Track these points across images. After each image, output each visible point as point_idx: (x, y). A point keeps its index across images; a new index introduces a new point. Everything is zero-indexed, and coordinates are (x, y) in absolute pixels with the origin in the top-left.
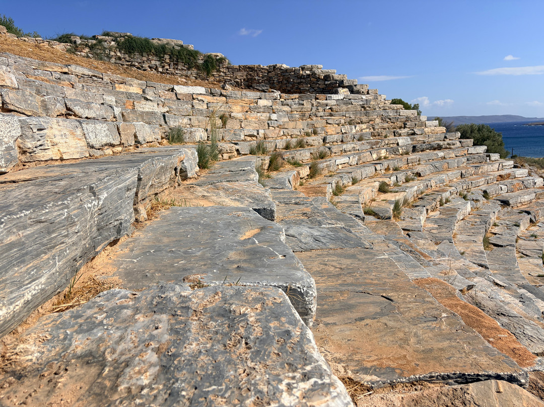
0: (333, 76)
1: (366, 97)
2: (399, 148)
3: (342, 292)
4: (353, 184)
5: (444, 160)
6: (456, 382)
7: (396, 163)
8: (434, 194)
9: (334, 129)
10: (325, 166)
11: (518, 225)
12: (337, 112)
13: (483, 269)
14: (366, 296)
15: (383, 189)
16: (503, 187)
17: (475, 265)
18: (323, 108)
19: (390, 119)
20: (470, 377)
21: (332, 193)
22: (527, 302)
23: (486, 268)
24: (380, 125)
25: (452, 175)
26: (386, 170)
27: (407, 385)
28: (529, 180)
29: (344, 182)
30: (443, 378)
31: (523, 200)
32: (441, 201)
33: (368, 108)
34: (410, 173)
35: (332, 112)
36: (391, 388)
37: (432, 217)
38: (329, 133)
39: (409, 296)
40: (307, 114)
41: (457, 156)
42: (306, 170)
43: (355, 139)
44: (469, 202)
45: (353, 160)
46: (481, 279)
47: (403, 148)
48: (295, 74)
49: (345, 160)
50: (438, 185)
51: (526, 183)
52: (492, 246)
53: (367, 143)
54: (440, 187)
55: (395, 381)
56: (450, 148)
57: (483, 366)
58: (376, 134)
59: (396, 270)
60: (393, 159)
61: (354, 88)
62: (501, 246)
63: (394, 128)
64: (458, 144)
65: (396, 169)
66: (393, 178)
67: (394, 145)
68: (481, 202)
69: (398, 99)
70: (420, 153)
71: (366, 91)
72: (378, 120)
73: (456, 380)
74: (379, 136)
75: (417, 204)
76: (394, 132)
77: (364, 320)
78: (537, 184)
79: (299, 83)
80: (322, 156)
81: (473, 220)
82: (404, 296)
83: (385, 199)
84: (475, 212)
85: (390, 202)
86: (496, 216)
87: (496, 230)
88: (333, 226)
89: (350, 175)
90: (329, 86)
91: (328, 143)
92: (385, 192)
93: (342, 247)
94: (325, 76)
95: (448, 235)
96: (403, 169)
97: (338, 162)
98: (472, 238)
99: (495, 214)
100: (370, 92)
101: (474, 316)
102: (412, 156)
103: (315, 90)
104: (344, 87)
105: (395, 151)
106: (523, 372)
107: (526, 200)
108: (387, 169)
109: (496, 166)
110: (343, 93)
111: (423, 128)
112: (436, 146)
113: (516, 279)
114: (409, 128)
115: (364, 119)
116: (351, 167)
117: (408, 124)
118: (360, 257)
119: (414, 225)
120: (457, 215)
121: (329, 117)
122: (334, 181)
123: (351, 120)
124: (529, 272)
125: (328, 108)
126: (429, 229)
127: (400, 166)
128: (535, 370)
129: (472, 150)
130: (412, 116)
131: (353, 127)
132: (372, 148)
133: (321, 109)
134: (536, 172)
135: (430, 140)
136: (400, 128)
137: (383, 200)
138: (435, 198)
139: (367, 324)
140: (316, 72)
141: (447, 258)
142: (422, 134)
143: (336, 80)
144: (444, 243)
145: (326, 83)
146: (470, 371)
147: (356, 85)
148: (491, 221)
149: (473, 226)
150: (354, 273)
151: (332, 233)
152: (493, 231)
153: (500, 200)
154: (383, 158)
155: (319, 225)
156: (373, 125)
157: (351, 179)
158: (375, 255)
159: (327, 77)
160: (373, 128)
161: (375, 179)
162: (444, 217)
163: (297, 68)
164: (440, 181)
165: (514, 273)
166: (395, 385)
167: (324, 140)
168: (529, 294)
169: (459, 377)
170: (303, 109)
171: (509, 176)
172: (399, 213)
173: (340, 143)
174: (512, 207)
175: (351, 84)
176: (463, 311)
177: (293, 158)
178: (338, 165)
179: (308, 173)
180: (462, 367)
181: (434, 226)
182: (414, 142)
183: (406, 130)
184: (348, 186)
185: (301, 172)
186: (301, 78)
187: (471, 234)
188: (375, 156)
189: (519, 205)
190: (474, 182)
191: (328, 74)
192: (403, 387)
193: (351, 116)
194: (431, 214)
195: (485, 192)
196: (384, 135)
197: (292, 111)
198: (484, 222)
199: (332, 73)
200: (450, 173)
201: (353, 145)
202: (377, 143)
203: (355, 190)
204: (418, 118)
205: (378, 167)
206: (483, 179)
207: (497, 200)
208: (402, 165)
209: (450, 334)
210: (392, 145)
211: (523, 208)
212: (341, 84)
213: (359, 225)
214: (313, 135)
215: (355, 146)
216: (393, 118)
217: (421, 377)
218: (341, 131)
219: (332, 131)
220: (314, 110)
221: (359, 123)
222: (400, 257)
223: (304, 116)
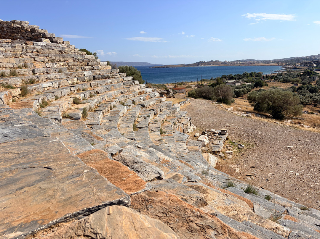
0: (37, 30)
1: (62, 46)
2: (85, 77)
3: (11, 171)
4: (56, 100)
5: (112, 84)
6: (84, 215)
7: (84, 86)
8: (107, 103)
9: (40, 64)
10: (34, 89)
11: (149, 117)
12: (42, 53)
13: (133, 141)
14: (31, 170)
15: (76, 102)
16: (142, 98)
17: (128, 139)
18: (32, 51)
19: (79, 60)
20: (94, 209)
21: (39, 106)
22: (152, 154)
23: (135, 140)
24: (72, 63)
25: (117, 92)
26: (77, 90)
27: (46, 230)
28: (152, 94)
29: (49, 98)
30: (75, 216)
31: (151, 104)
32: (111, 107)
33: (63, 53)
34: (93, 92)
35: (38, 53)
36: (33, 237)
37: (106, 116)
38: (37, 67)
39: (65, 163)
40: (19, 54)
41: (118, 82)
42: (17, 91)
43: (56, 72)
44: (126, 107)
45: (56, 85)
46: (130, 146)
47: (88, 77)
48: (7, 25)
49: (50, 84)
50: (109, 98)
51: (151, 95)
52: (138, 129)
53: (65, 74)
54: (110, 99)
55: (35, 230)
56: (114, 78)
57: (102, 199)
58: (70, 69)
59: (61, 148)
60: (82, 84)
61: (54, 39)
62: (142, 128)
63: (81, 66)
64: (118, 76)
65: (84, 90)
66: (82, 95)
67: (82, 76)
68: (132, 106)
69: (84, 49)
70: (98, 80)
71: (62, 42)
72: (71, 61)
73: (84, 214)
74: (72, 70)
75: (97, 110)
76: (82, 68)
77: (23, 188)
78: (156, 96)
79: (12, 33)
80: (32, 82)
81: (128, 116)
82: (61, 164)
83: (77, 108)
84: (129, 112)
85: (80, 109)
86: (139, 113)
87: (139, 120)
88: (23, 125)
89: (53, 94)
90: (35, 36)
91: (37, 73)
92: (77, 103)
93: (25, 139)
94: (31, 30)
95: (115, 125)
96: (88, 89)
97: (44, 86)
98: (128, 125)
99: (138, 112)
100: (64, 42)
101: (116, 167)
102: (93, 82)
103: (25, 38)
104: (46, 38)
105: (83, 79)
106: (126, 196)
107: (152, 104)
108: (79, 90)
109: (138, 87)
110: (45, 42)
111: (98, 66)
112: (107, 76)
113: (148, 143)
114: (90, 66)
115: (62, 59)
116: (54, 89)
117: (90, 63)
118: (36, 143)
119: (95, 122)
120: (119, 114)
121: (36, 57)
122: (40, 98)
123: (53, 60)
124: (155, 139)
125: (35, 50)
126: (104, 123)
127: (86, 88)
128: (145, 191)
129: (126, 79)
130: (92, 59)
131: (54, 64)
132: (68, 77)
133: (29, 51)
134: (156, 91)
135: (103, 73)
136: (85, 65)
137: (76, 109)
138: (107, 105)
139: (25, 191)
140: (24, 26)
141: (113, 138)
142: (98, 70)
143: (40, 33)
144: (113, 130)
145: (33, 34)
146: (94, 205)
147: (54, 38)
148: (137, 116)
149: (128, 119)
150: (28, 155)
151: (21, 130)
152: (138, 121)
153: (140, 105)
154: (75, 83)
155: (11, 126)
156: (68, 63)
157: (54, 96)
158: (49, 140)
159: (33, 30)
160: (68, 65)
161: (70, 96)
162: (113, 115)
163: (9, 21)
164: (110, 96)
165: (148, 141)
166: (36, 233)
167: (33, 71)
168: (154, 150)
169: (86, 211)
170: (15, 51)
171: (144, 92)
172: (86, 116)
173: (46, 74)
174: (146, 108)
175: (51, 36)
176: (110, 166)
177: (7, 83)
178: (44, 88)
179: (20, 93)
180: (89, 204)
181: (107, 121)
182: (94, 74)
183: (89, 67)
184: (52, 101)
185: (13, 92)
186: (13, 29)
187: (127, 123)
188: (70, 82)
189: (149, 106)
190: (127, 96)
191: (33, 28)
192: (43, 233)
193: (53, 57)
194: (105, 114)
195: (133, 101)
196: (75, 69)
197: (6, 51)
198: (133, 116)
199: (37, 28)
200: (115, 91)
201: (55, 75)
202: (71, 74)
203: (56, 103)
204: (95, 60)
205: (72, 89)
206: (132, 94)
207: (139, 105)
208: (87, 87)
209: (87, 182)
210: (81, 76)
211: (151, 108)
212: (44, 36)
213: (52, 124)
214: (24, 68)
215: (56, 76)
216: (80, 59)
217: (57, 220)
218: (46, 66)
219: (39, 66)
220: (24, 51)
221: (59, 62)
222: (76, 140)
223: (16, 54)
